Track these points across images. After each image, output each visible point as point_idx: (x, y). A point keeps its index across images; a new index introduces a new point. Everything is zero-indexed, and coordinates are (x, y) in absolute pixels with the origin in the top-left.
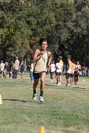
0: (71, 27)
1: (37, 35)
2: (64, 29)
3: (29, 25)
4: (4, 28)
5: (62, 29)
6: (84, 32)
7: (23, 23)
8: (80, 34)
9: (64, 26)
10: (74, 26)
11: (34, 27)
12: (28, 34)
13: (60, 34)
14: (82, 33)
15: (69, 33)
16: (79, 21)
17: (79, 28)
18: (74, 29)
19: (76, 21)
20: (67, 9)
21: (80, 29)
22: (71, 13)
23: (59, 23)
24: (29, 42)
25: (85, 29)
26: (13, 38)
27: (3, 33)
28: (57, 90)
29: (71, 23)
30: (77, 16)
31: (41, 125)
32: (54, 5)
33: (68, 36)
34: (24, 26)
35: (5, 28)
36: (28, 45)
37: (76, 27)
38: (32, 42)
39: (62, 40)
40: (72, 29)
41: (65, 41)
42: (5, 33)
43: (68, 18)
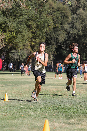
0: (67, 29)
1: (37, 38)
2: (61, 30)
3: (29, 29)
4: (6, 32)
5: (60, 31)
6: (79, 32)
7: (24, 27)
8: (76, 35)
9: (61, 28)
10: (70, 28)
11: (34, 30)
12: (29, 36)
13: (58, 35)
14: (78, 34)
15: (66, 34)
16: (75, 23)
17: (75, 29)
18: (70, 31)
19: (72, 23)
20: (63, 12)
21: (76, 31)
22: (67, 16)
23: (57, 26)
24: (30, 44)
25: (80, 30)
26: (15, 41)
27: (6, 37)
28: (57, 87)
29: (67, 25)
30: (73, 19)
31: (45, 118)
32: (51, 9)
33: (65, 37)
34: (25, 29)
35: (8, 32)
36: (29, 47)
37: (72, 28)
38: (32, 44)
39: (60, 41)
40: (69, 31)
41: (62, 42)
42: (8, 37)
43: (64, 20)
